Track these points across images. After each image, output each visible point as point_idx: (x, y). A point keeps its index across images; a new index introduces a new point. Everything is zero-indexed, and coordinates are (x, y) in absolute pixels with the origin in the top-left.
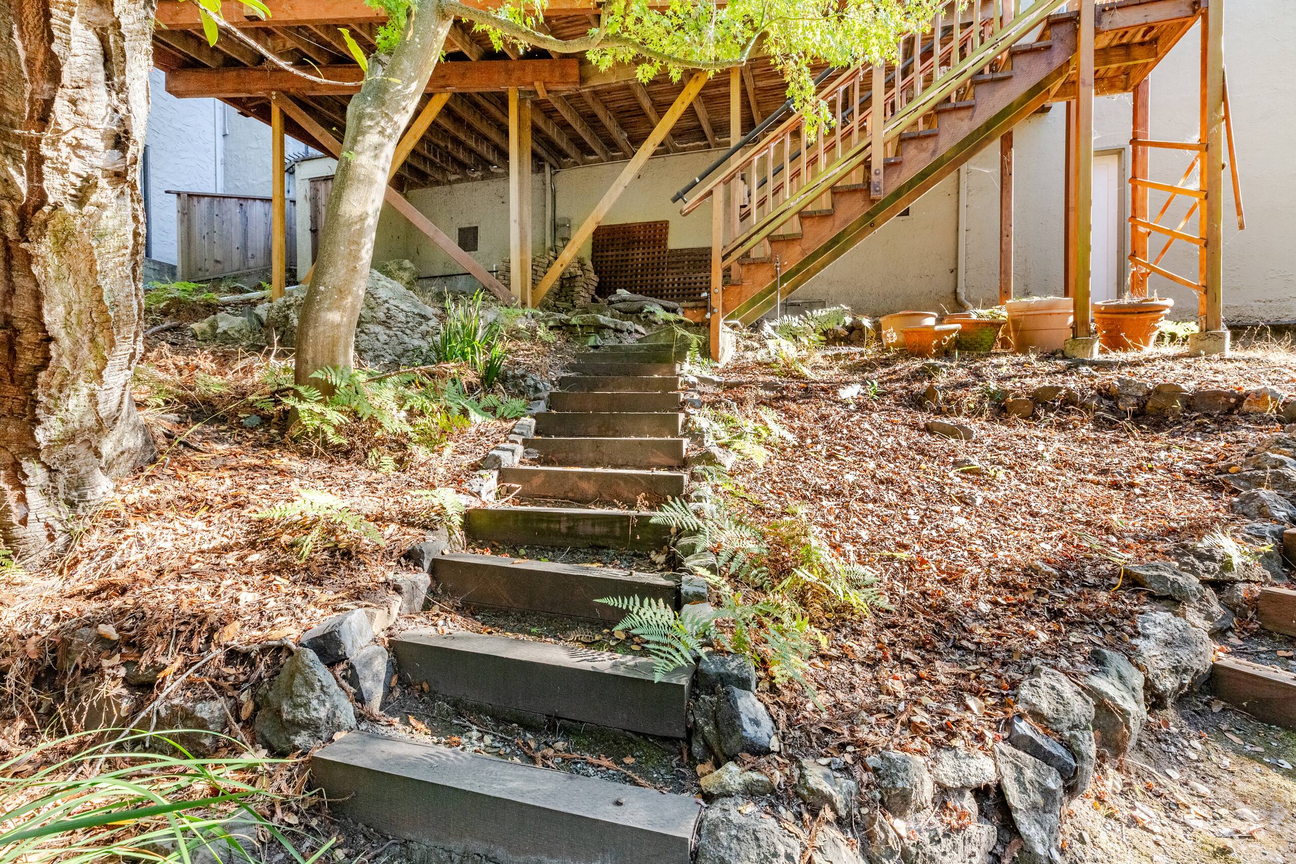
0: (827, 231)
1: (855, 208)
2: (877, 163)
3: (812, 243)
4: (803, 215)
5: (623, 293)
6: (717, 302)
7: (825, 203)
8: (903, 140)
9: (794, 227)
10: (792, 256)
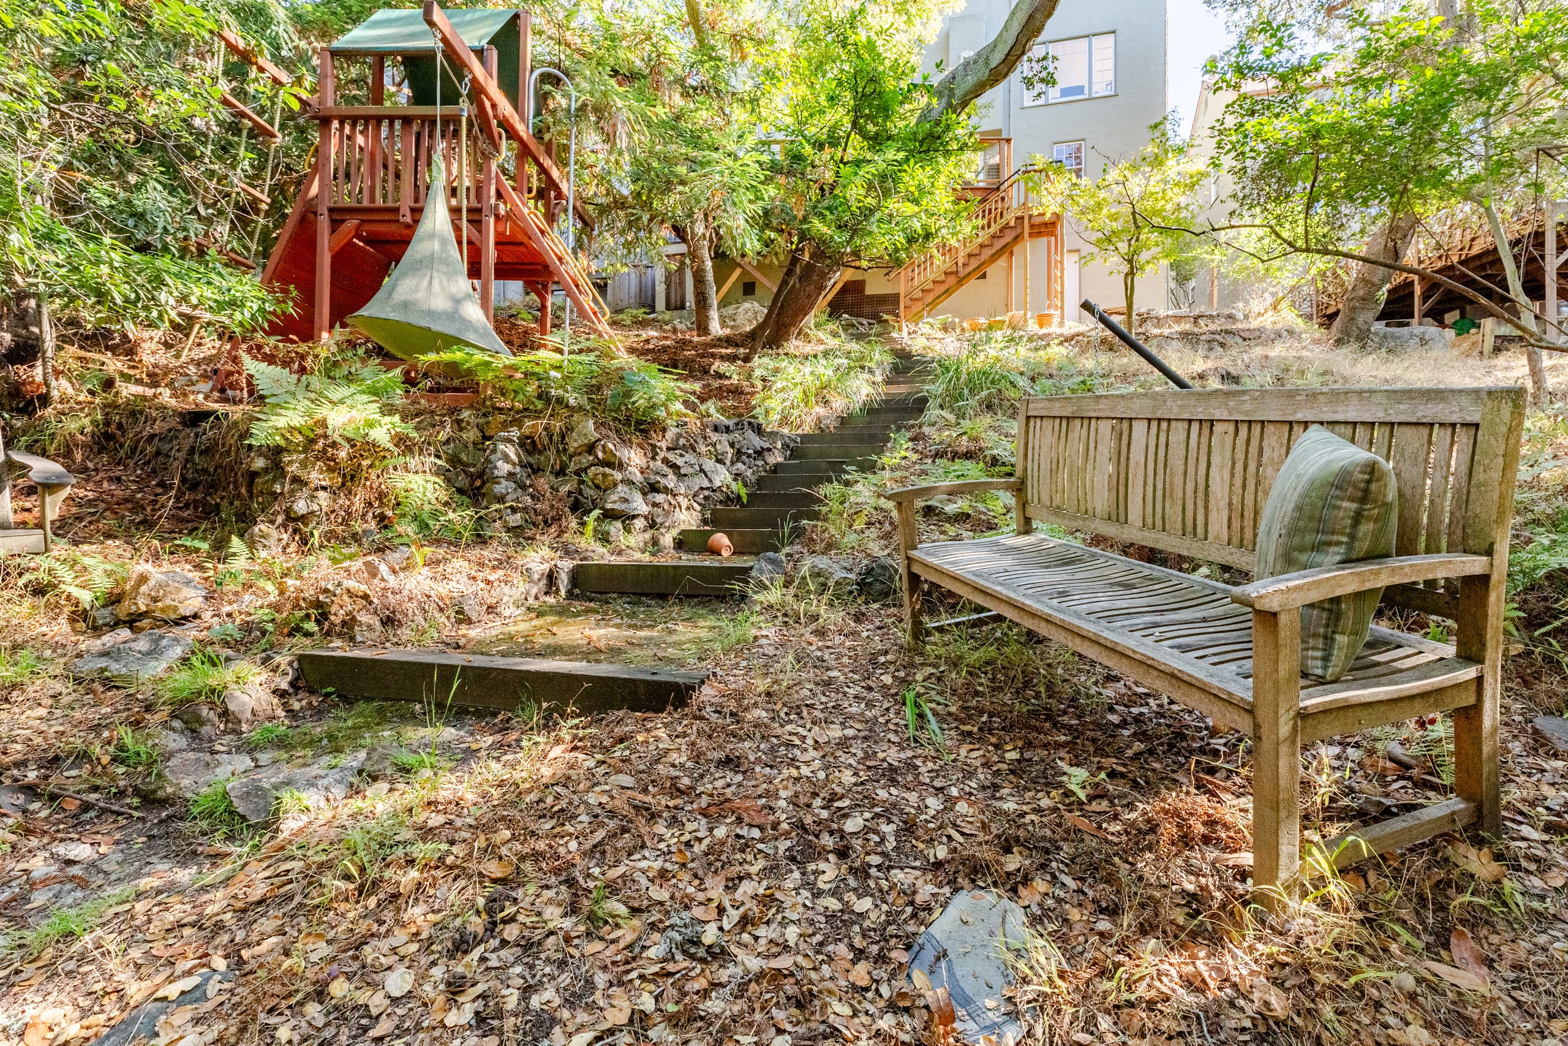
0: (943, 288)
1: (952, 280)
2: (961, 261)
3: (937, 293)
4: (934, 282)
5: (845, 316)
6: (902, 314)
7: (943, 277)
8: (970, 256)
9: (931, 286)
10: (930, 298)
